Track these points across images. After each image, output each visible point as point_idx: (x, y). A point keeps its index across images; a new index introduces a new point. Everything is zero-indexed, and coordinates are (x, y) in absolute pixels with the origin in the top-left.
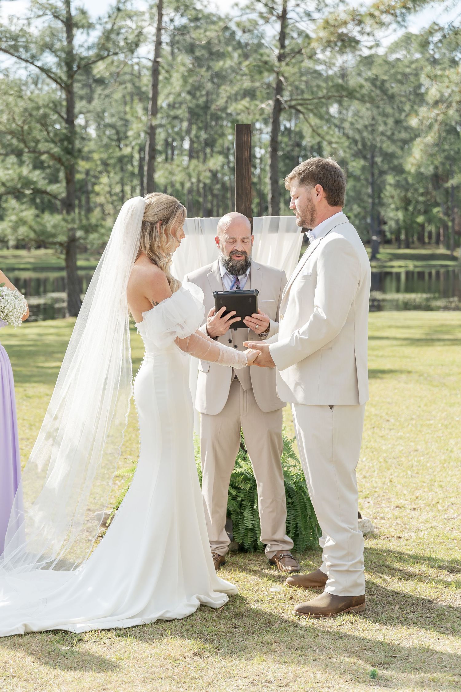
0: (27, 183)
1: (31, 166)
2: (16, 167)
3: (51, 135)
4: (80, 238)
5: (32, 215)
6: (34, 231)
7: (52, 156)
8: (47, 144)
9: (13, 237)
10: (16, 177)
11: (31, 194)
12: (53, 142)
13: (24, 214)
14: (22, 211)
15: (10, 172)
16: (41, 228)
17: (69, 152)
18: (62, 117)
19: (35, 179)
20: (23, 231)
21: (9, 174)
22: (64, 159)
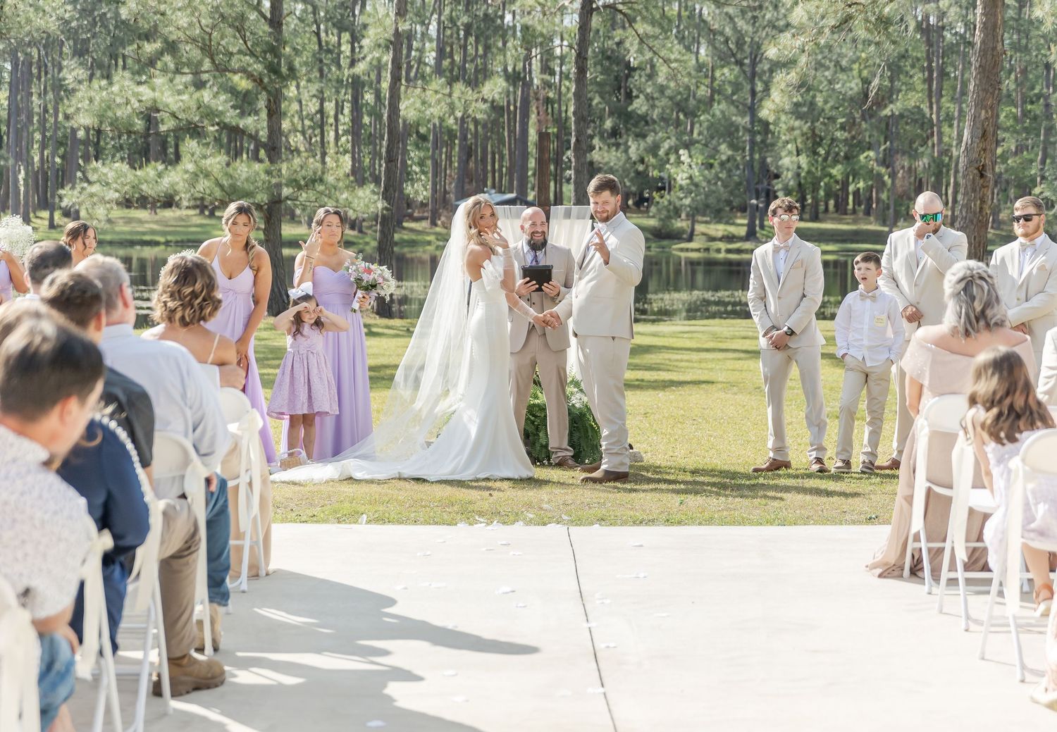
0: (209, 113)
1: (215, 89)
2: (192, 89)
3: (249, 44)
4: (287, 198)
5: (219, 163)
6: (221, 187)
7: (250, 76)
8: (242, 57)
9: (188, 195)
10: (194, 105)
11: (217, 131)
12: (252, 54)
13: (208, 162)
14: (205, 157)
15: (185, 97)
16: (230, 181)
17: (274, 69)
18: (265, 18)
19: (220, 108)
20: (203, 185)
21: (182, 101)
22: (266, 80)
